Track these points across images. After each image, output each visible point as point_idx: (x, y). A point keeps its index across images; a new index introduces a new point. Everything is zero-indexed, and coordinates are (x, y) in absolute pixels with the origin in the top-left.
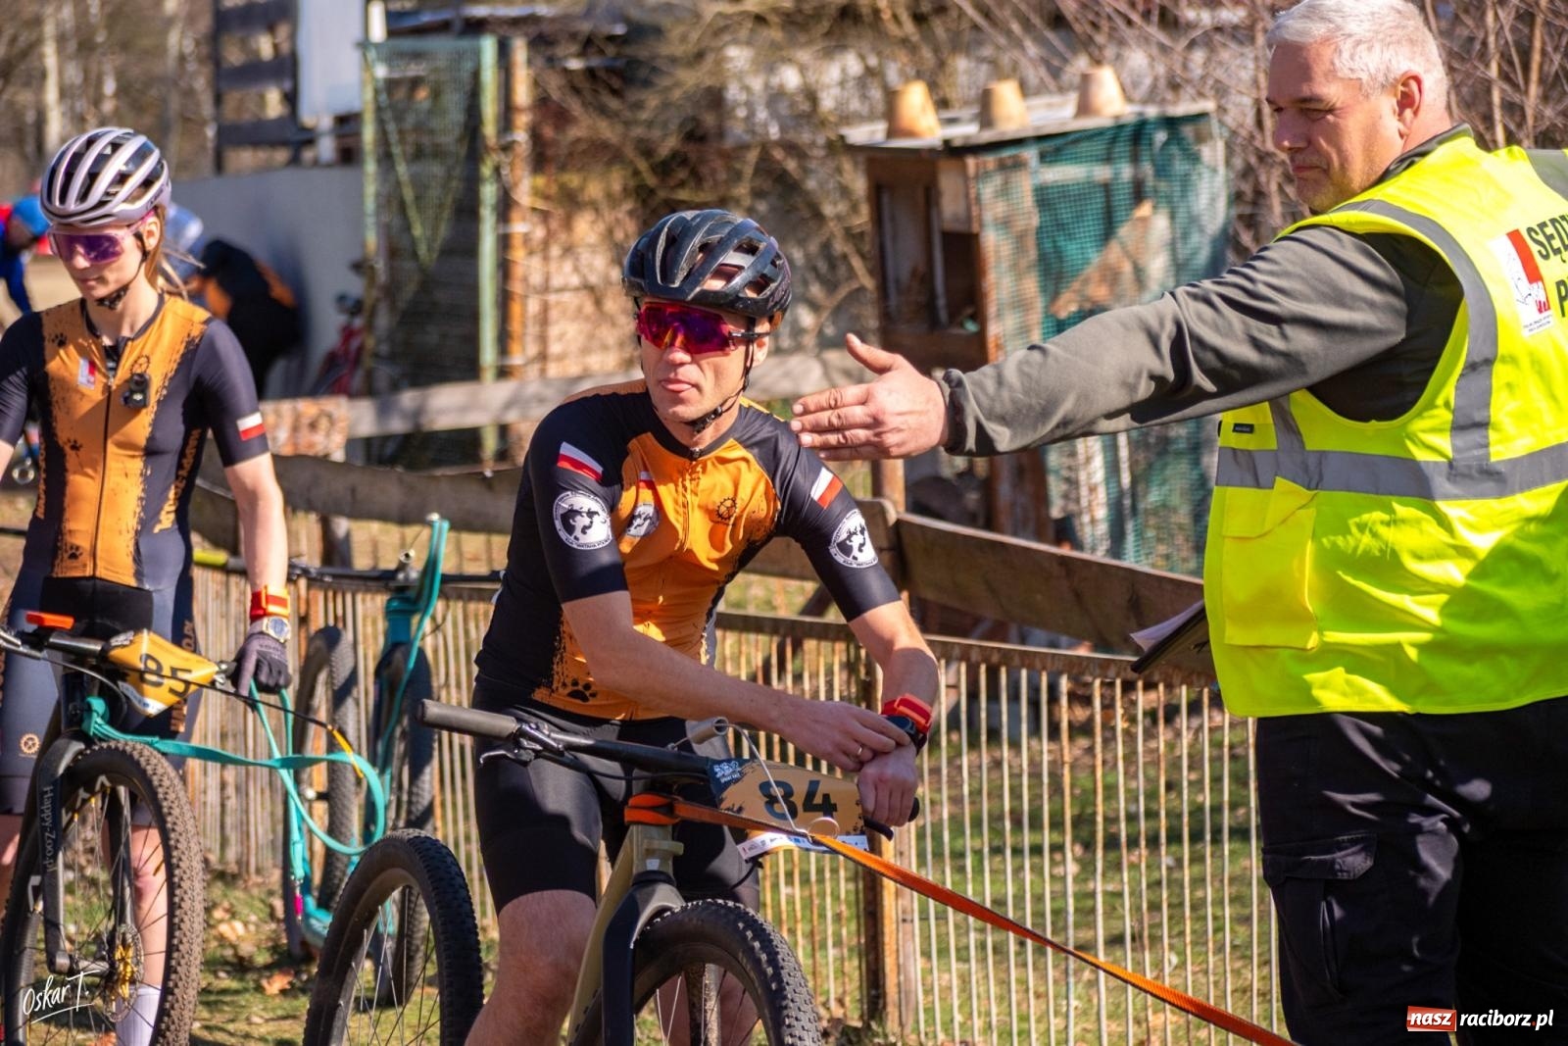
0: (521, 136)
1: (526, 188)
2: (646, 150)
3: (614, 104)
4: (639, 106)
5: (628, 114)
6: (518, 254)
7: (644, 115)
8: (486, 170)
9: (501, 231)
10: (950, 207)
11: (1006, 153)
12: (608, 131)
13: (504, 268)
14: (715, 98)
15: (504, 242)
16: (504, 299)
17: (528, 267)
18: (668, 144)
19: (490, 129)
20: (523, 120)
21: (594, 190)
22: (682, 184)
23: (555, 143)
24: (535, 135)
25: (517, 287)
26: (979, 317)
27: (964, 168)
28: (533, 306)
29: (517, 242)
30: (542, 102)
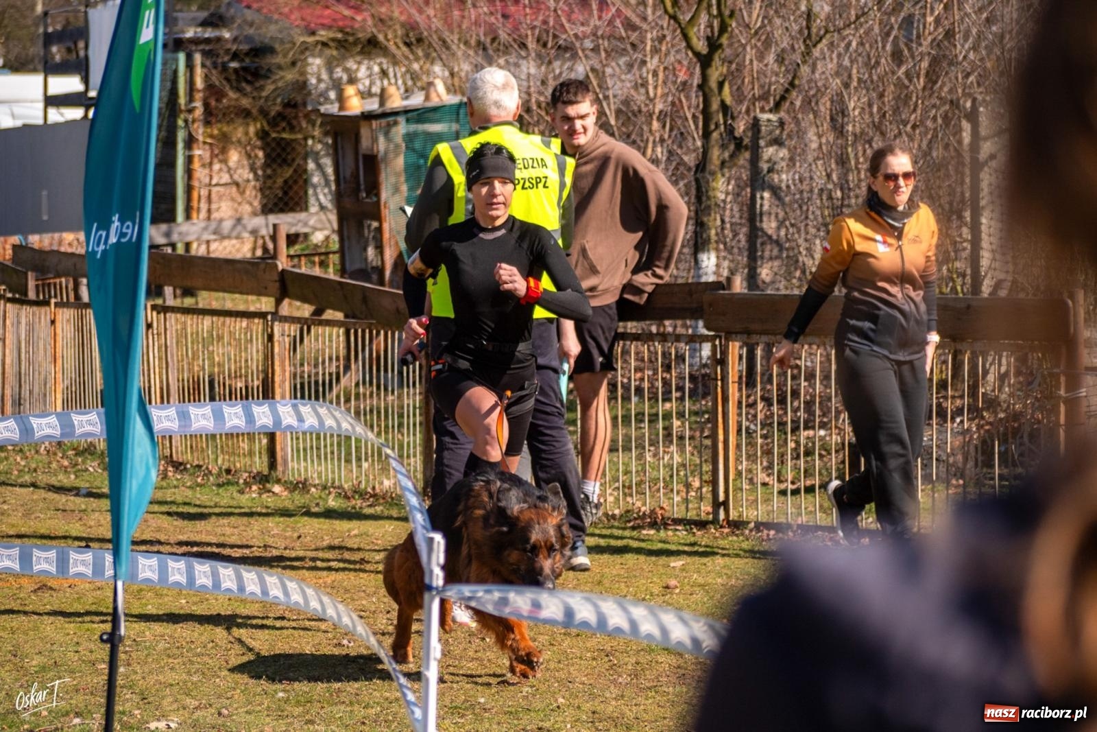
0: (198, 104)
1: (200, 131)
2: (264, 112)
3: (248, 88)
4: (262, 88)
5: (255, 94)
6: (196, 165)
7: (264, 94)
8: (180, 123)
9: (187, 153)
10: (365, 143)
11: (391, 119)
12: (245, 102)
13: (189, 173)
14: (302, 86)
15: (189, 160)
16: (189, 189)
17: (200, 173)
18: (276, 109)
19: (182, 100)
20: (199, 96)
21: (239, 133)
22: (284, 129)
23: (216, 108)
24: (206, 105)
25: (195, 183)
26: (378, 195)
27: (371, 125)
28: (204, 192)
29: (196, 160)
30: (210, 87)
